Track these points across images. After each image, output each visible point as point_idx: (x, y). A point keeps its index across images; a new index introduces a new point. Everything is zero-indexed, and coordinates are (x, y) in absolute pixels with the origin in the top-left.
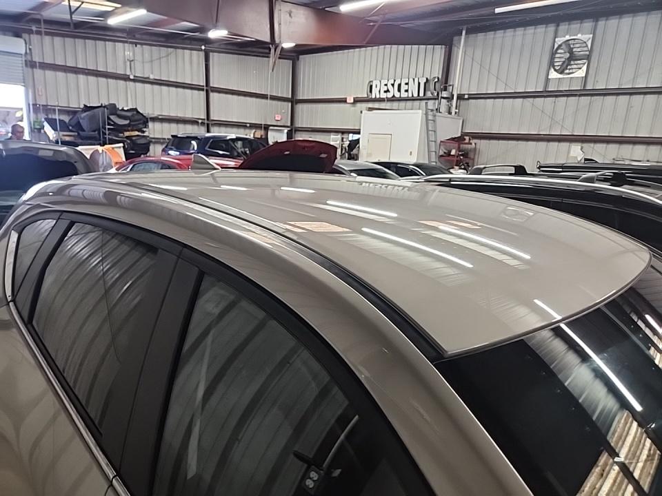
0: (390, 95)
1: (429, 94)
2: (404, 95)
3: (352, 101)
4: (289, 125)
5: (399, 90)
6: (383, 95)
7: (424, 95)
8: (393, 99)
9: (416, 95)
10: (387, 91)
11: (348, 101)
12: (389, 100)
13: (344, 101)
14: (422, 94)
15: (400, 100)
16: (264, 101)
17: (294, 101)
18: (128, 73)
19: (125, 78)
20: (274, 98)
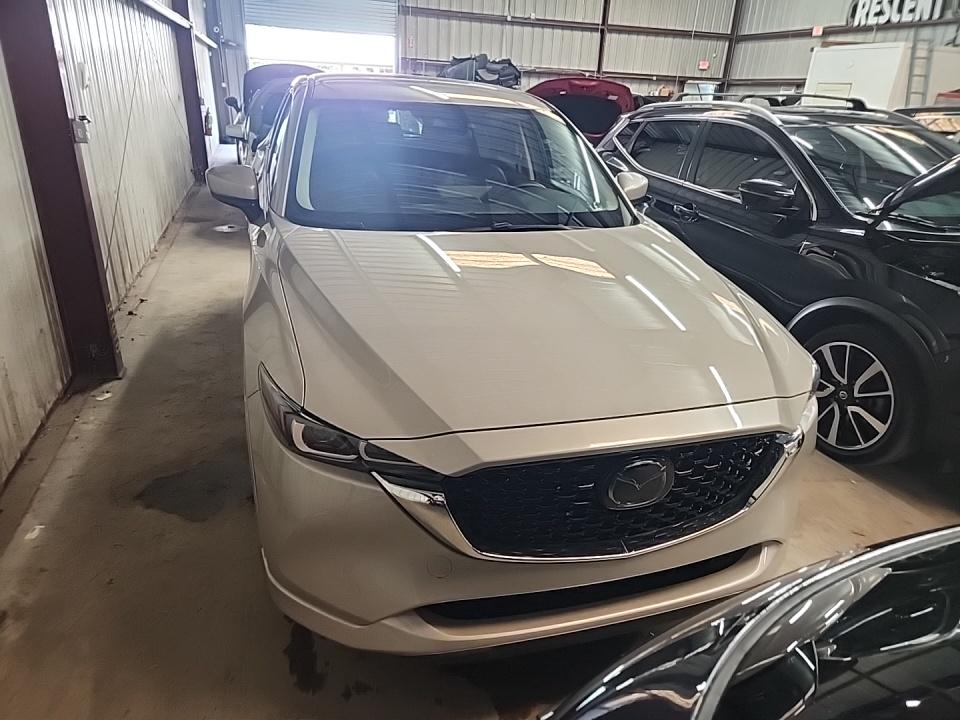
0: (882, 20)
1: (949, 15)
2: (907, 17)
3: (821, 33)
4: (721, 76)
5: (900, 10)
6: (872, 21)
7: (941, 16)
8: (888, 26)
9: (926, 17)
10: (880, 13)
11: (814, 34)
12: (880, 28)
13: (807, 34)
14: (936, 15)
15: (900, 26)
16: (685, 41)
17: (734, 39)
18: (505, 14)
19: (502, 21)
20: (700, 36)
